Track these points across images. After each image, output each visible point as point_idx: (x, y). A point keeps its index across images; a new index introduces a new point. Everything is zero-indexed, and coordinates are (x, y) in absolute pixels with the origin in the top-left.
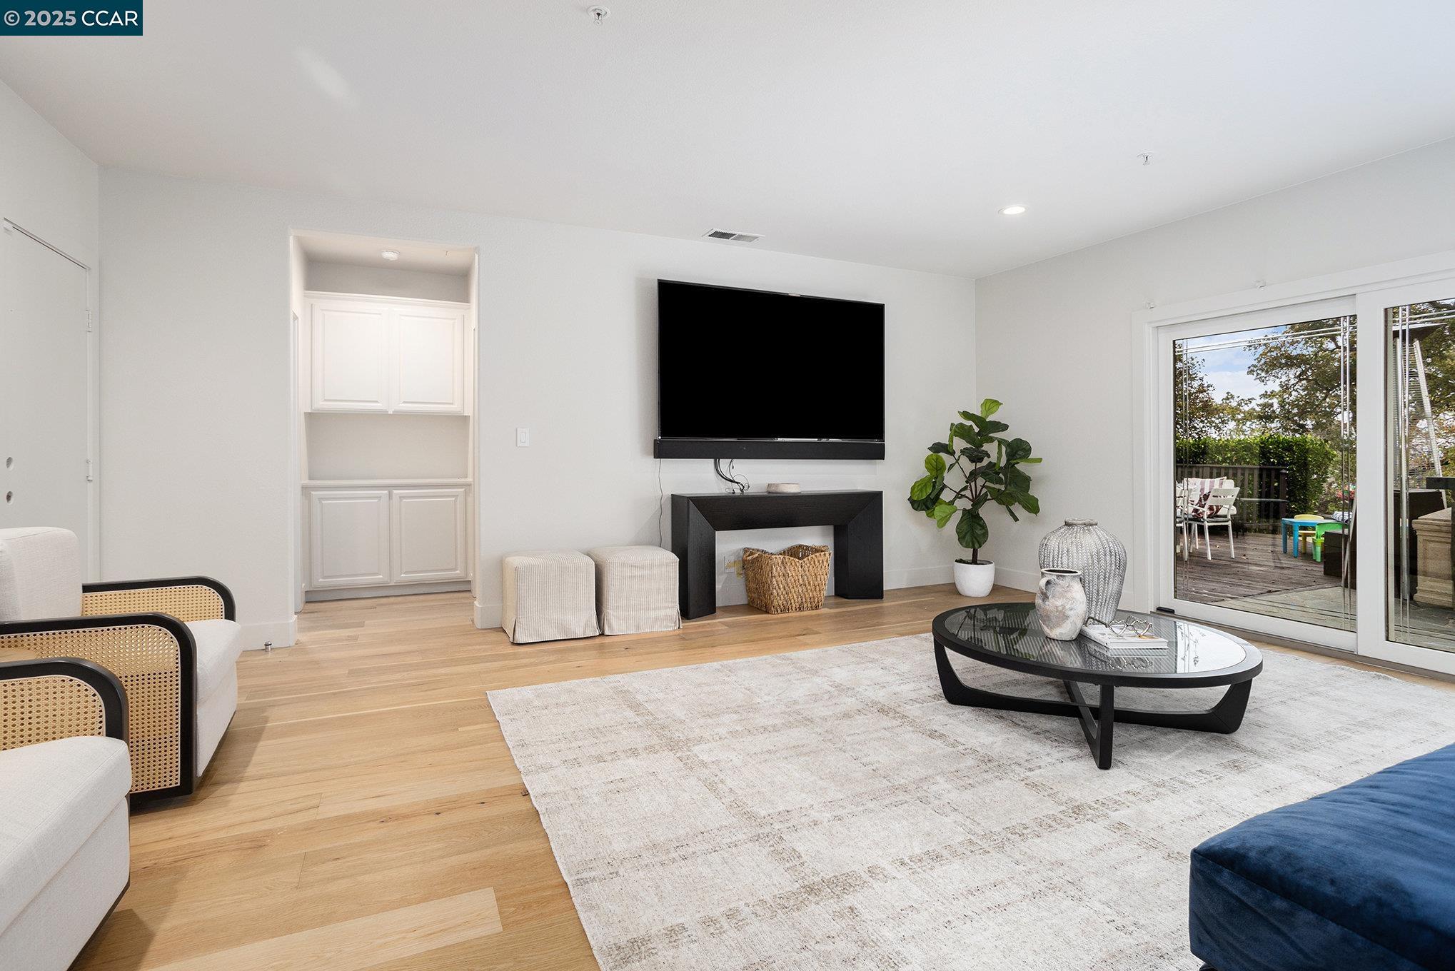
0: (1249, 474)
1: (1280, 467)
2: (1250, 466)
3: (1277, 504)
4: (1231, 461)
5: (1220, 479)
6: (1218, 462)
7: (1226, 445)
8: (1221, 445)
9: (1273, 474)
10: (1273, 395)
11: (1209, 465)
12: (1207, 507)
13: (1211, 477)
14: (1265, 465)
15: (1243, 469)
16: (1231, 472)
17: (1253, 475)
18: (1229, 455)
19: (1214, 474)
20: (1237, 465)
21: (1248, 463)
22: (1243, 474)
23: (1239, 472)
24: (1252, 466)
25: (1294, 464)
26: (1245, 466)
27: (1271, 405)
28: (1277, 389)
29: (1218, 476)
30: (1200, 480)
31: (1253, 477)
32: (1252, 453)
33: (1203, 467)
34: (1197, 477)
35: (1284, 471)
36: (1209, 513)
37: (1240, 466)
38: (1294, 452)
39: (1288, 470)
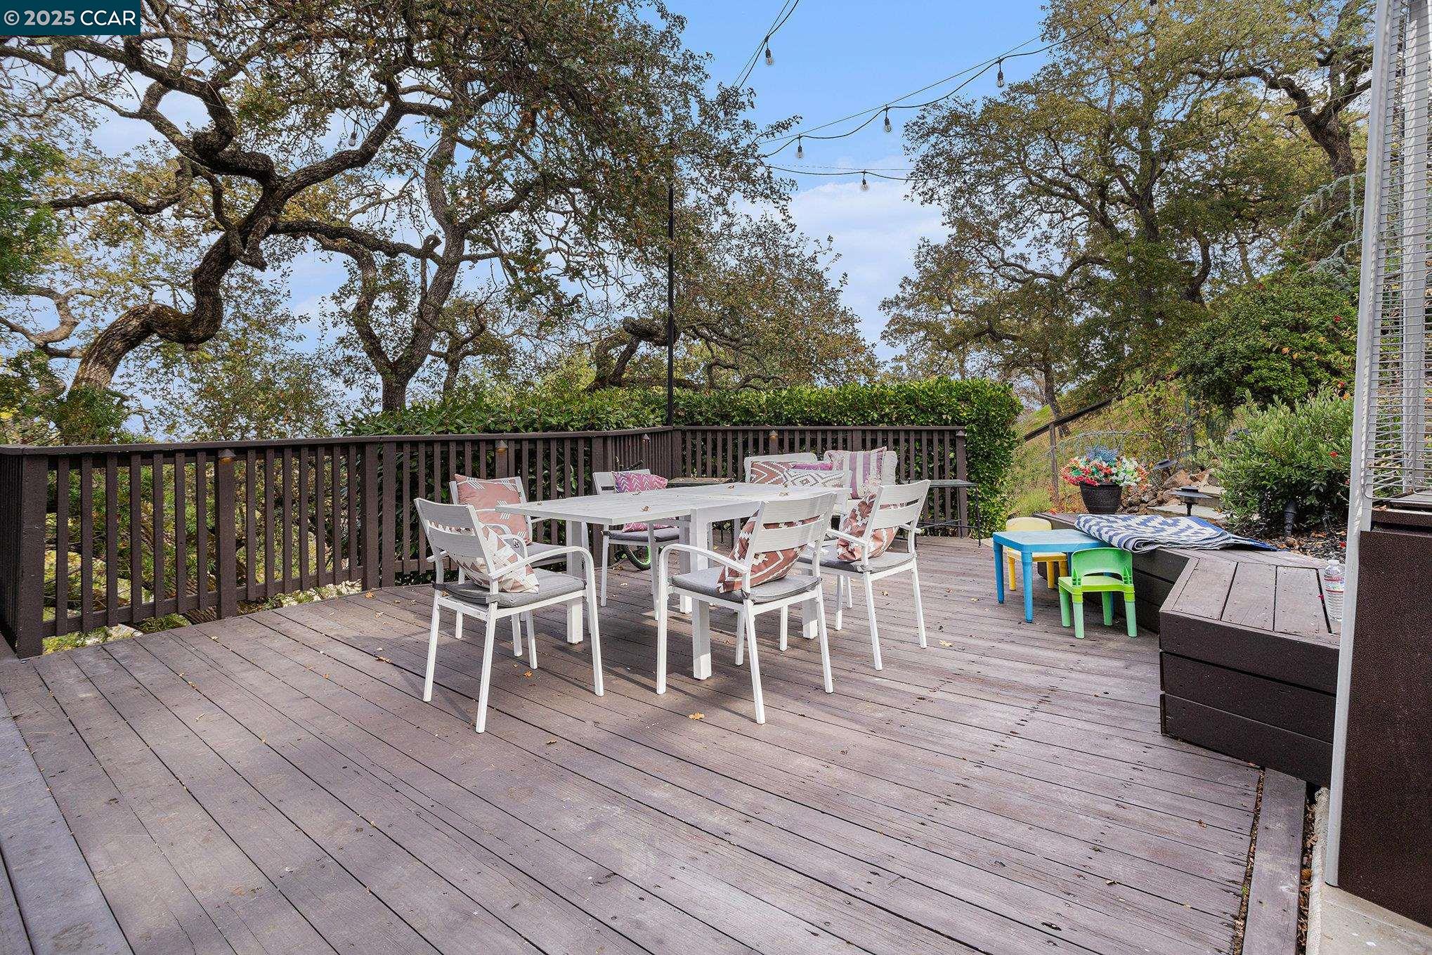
0: (916, 440)
1: (956, 427)
2: (915, 427)
3: (955, 490)
4: (891, 419)
5: (876, 450)
6: (873, 422)
7: (882, 394)
8: (876, 395)
9: (947, 438)
10: (901, 359)
11: (860, 427)
12: (869, 532)
13: (864, 448)
14: (936, 424)
15: (907, 432)
16: (891, 438)
17: (920, 441)
18: (887, 410)
19: (869, 444)
20: (898, 427)
21: (913, 422)
22: (907, 441)
23: (902, 437)
24: (919, 427)
25: (974, 421)
26: (909, 427)
27: (901, 368)
28: (905, 353)
29: (874, 446)
30: (848, 453)
31: (921, 445)
32: (916, 406)
33: (852, 431)
34: (845, 448)
35: (961, 434)
36: (873, 549)
37: (903, 428)
38: (972, 404)
39: (966, 431)
